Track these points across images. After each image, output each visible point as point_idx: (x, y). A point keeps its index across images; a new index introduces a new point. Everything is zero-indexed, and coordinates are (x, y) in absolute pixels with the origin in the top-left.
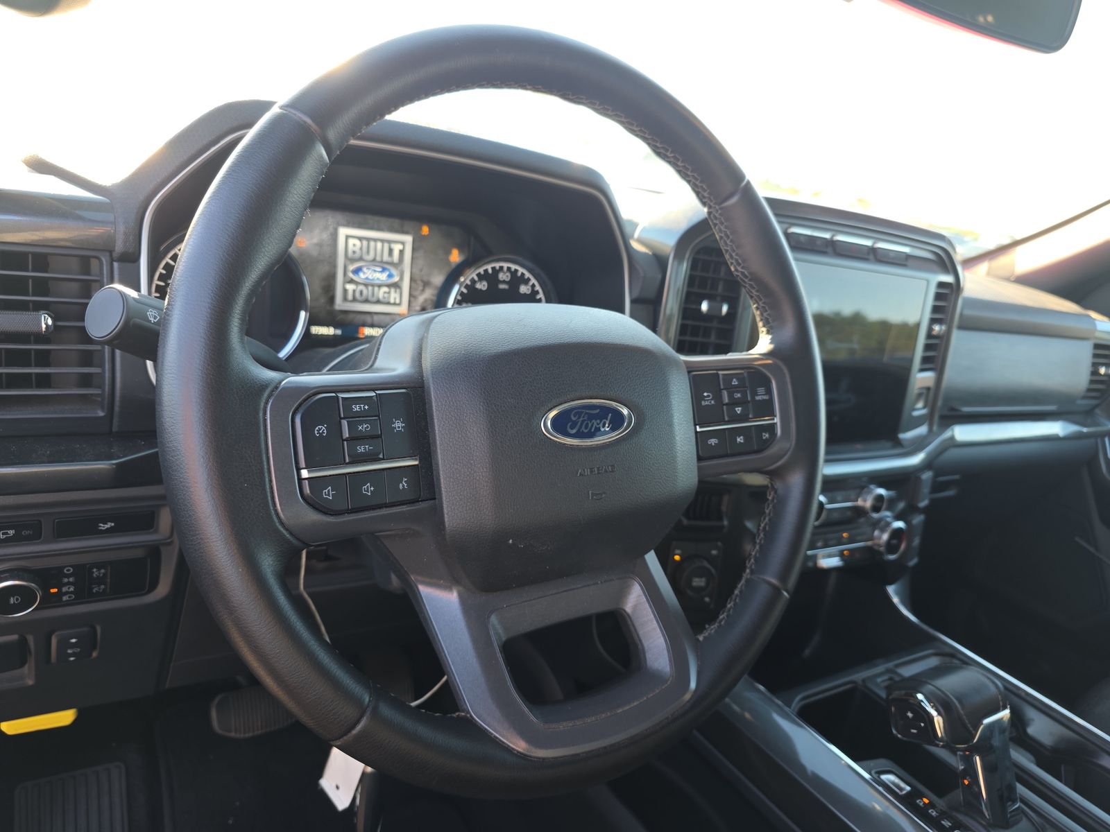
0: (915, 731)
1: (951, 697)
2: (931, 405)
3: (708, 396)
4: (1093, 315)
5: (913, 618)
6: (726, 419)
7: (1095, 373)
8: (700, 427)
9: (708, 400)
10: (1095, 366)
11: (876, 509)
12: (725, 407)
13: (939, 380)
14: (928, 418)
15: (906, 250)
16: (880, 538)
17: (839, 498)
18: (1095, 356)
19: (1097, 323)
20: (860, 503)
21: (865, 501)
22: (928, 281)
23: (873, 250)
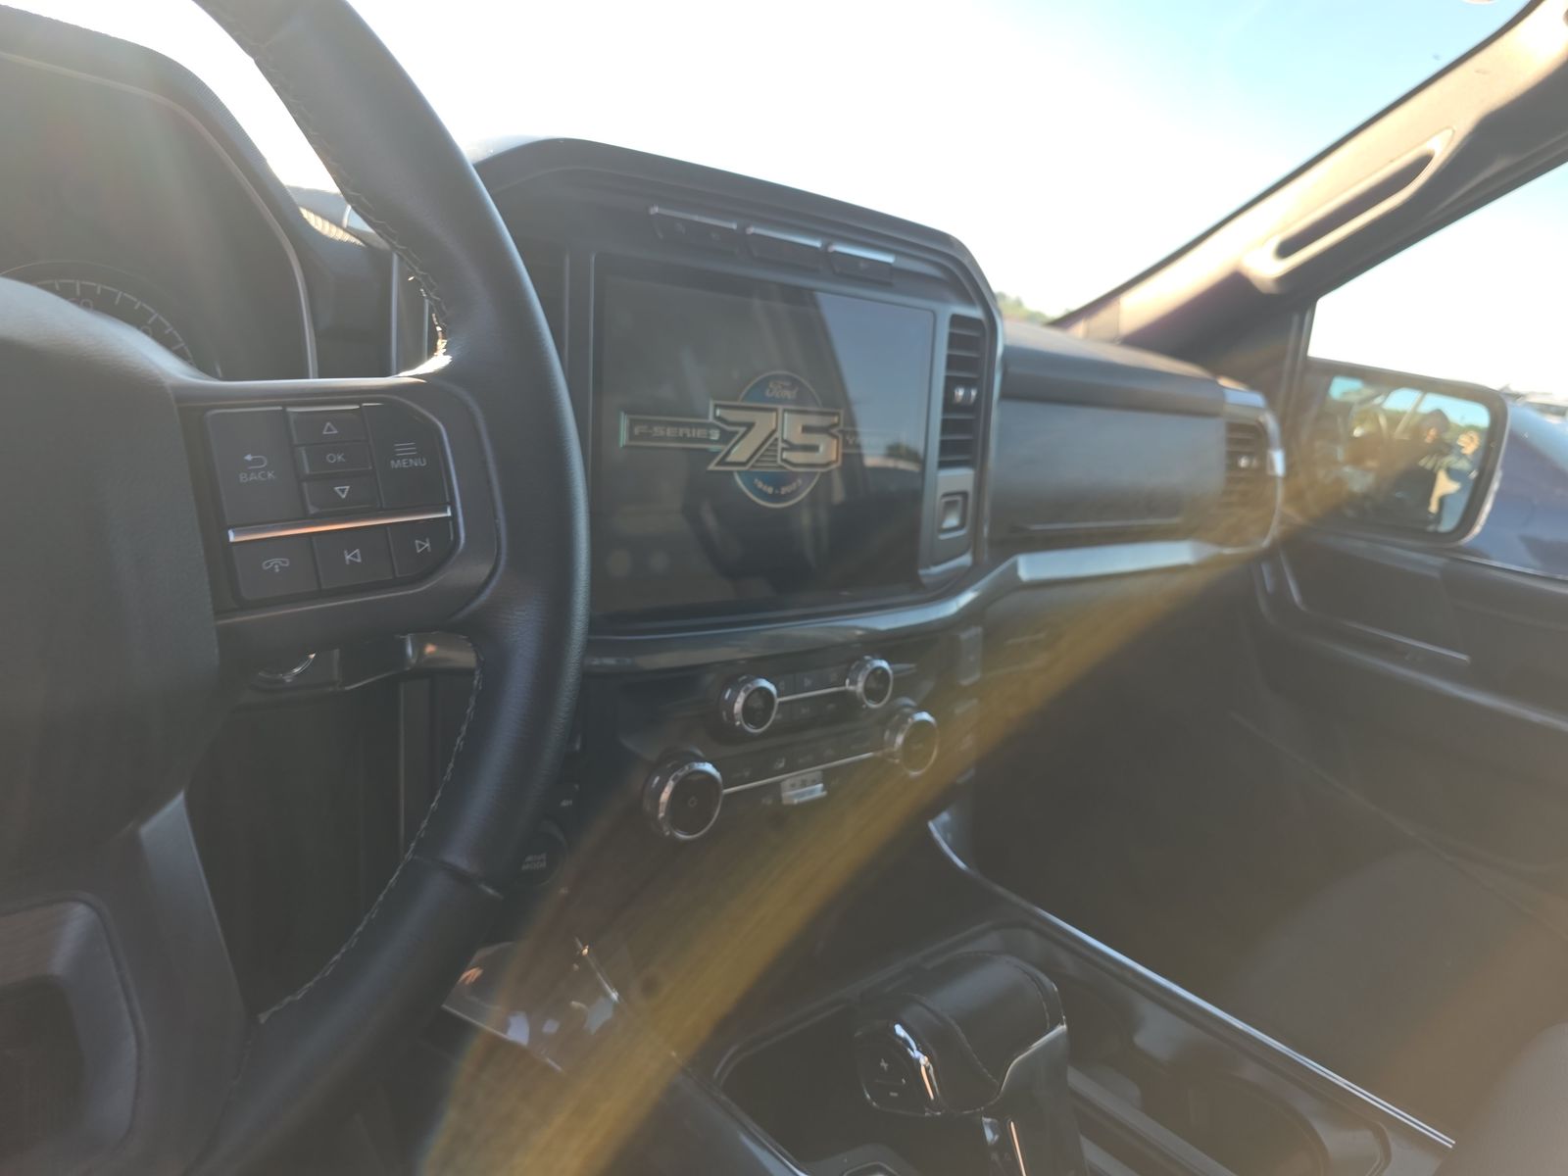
0: (895, 1094)
1: (953, 1022)
2: (972, 520)
3: (254, 462)
4: (1224, 382)
5: (961, 864)
6: (312, 510)
7: (1232, 465)
8: (236, 534)
9: (256, 471)
10: (1233, 456)
11: (873, 694)
12: (305, 485)
13: (980, 483)
14: (973, 543)
15: (889, 259)
16: (892, 742)
17: (808, 682)
18: (1230, 441)
19: (1227, 392)
20: (848, 687)
21: (854, 682)
22: (935, 315)
23: (824, 255)
